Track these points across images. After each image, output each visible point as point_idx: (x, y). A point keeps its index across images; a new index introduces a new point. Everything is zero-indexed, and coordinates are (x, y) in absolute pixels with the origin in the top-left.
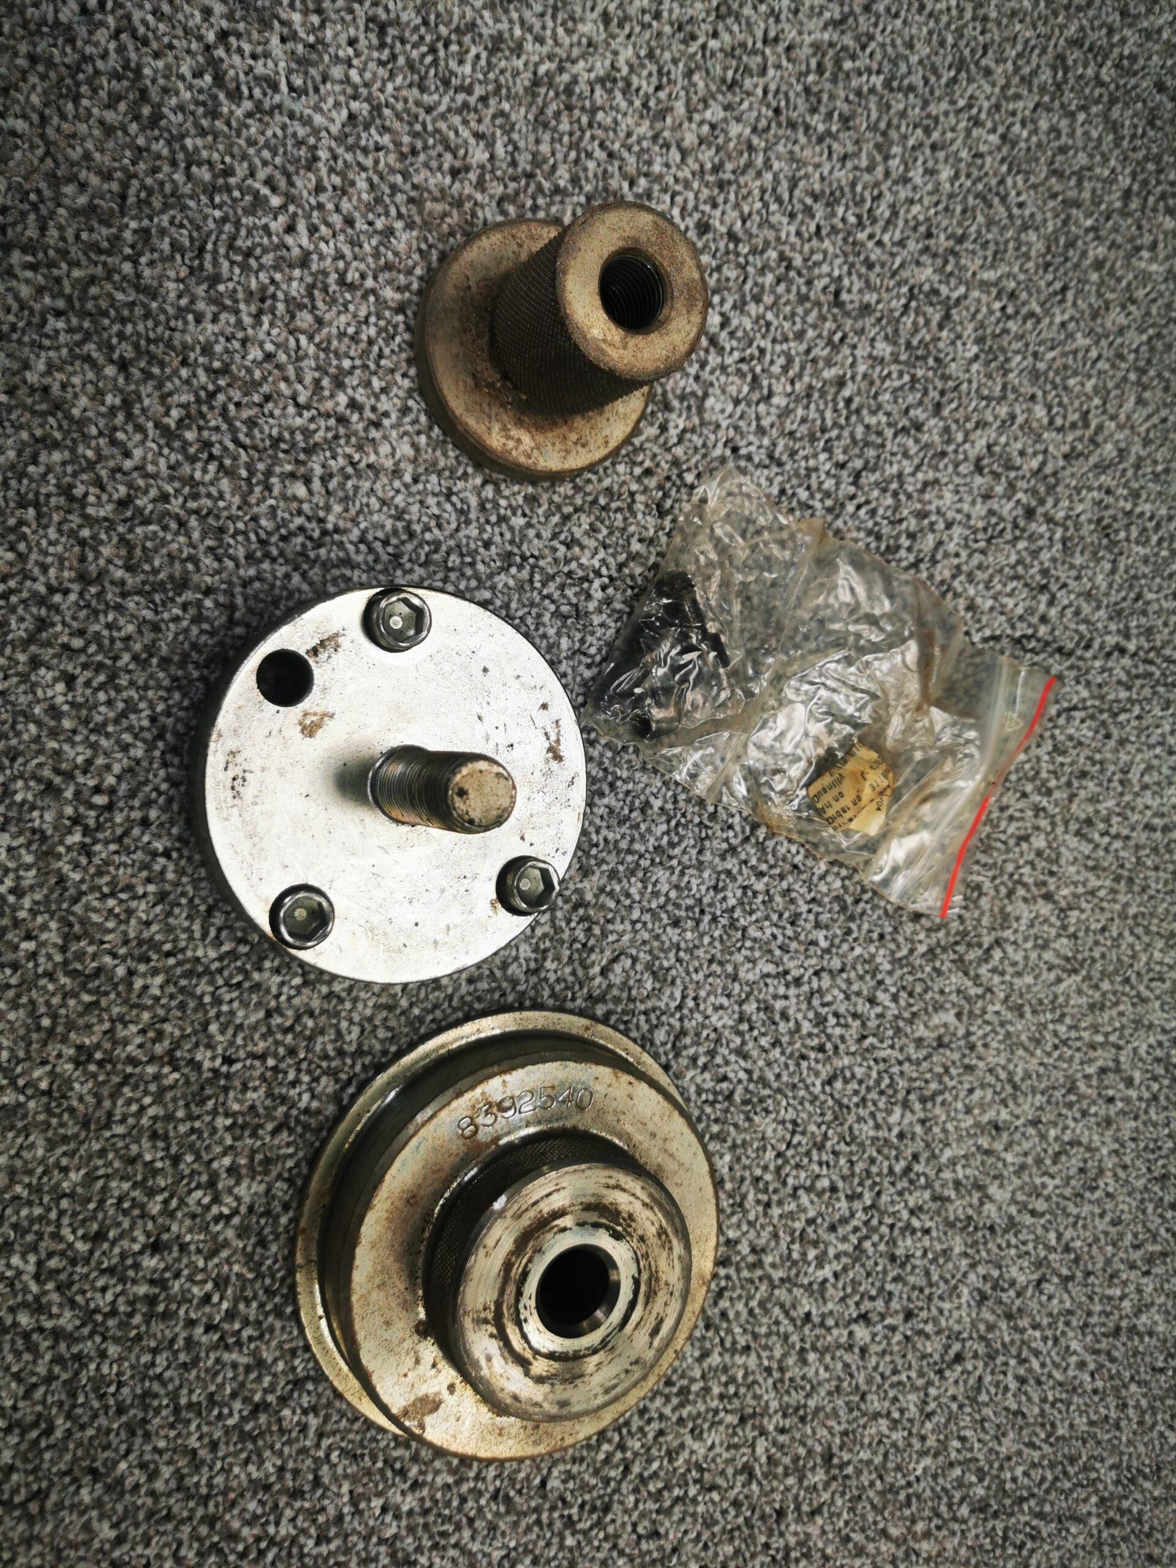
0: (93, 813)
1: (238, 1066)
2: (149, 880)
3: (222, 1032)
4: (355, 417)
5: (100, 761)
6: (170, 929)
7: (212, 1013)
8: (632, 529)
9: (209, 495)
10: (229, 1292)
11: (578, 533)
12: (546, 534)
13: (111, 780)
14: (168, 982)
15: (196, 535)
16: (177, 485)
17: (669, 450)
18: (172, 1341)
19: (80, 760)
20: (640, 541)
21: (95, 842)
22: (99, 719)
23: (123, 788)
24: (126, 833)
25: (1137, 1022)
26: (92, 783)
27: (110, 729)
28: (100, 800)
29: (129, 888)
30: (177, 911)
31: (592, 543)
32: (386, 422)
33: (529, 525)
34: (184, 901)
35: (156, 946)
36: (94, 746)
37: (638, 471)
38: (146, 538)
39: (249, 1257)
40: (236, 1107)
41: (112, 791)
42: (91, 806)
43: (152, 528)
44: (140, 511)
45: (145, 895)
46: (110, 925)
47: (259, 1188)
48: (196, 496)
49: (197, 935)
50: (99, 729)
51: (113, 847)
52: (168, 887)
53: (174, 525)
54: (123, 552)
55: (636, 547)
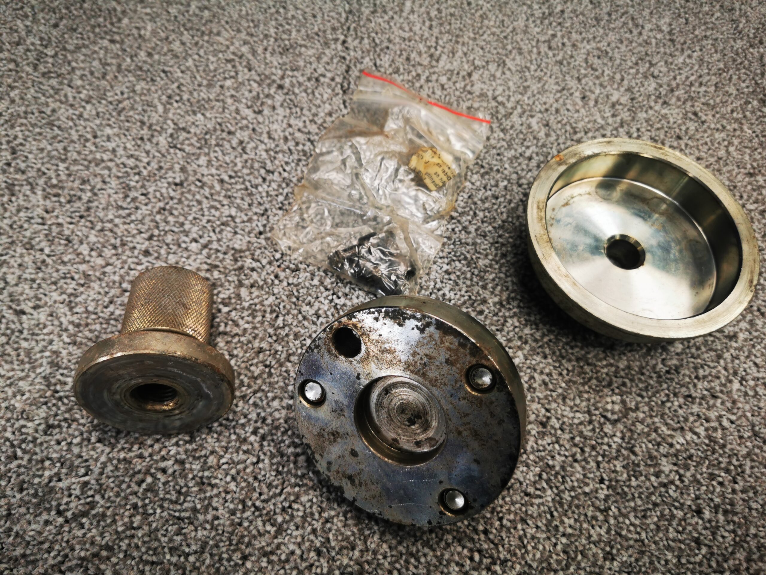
0: (485, 560)
1: (605, 476)
2: (515, 528)
3: (587, 484)
4: (261, 431)
5: (456, 558)
6: (540, 515)
7: (579, 491)
8: (307, 284)
9: (311, 507)
10: (716, 472)
11: (312, 312)
12: (314, 328)
13: (465, 551)
14: (566, 515)
15: (333, 513)
16: (306, 525)
17: (264, 267)
18: (744, 500)
19: (457, 569)
20: (312, 279)
21: (499, 558)
22: (434, 561)
23: (469, 545)
24: (492, 542)
25: (525, 32)
26: (468, 562)
27: (439, 553)
28: (477, 557)
29: (520, 538)
30: (530, 512)
31: (317, 305)
32: (263, 414)
33: (310, 336)
34: (524, 509)
35: (549, 522)
36: (449, 562)
37: (276, 282)
38: (337, 540)
39: (698, 464)
40: (625, 475)
41: (471, 550)
42: (481, 561)
43: (331, 536)
44: (322, 544)
45: (523, 530)
46: (541, 547)
47: (664, 460)
48: (312, 514)
49: (540, 501)
50: (440, 559)
51: (501, 549)
52: (518, 518)
53: (328, 525)
54: (345, 552)
55: (316, 282)
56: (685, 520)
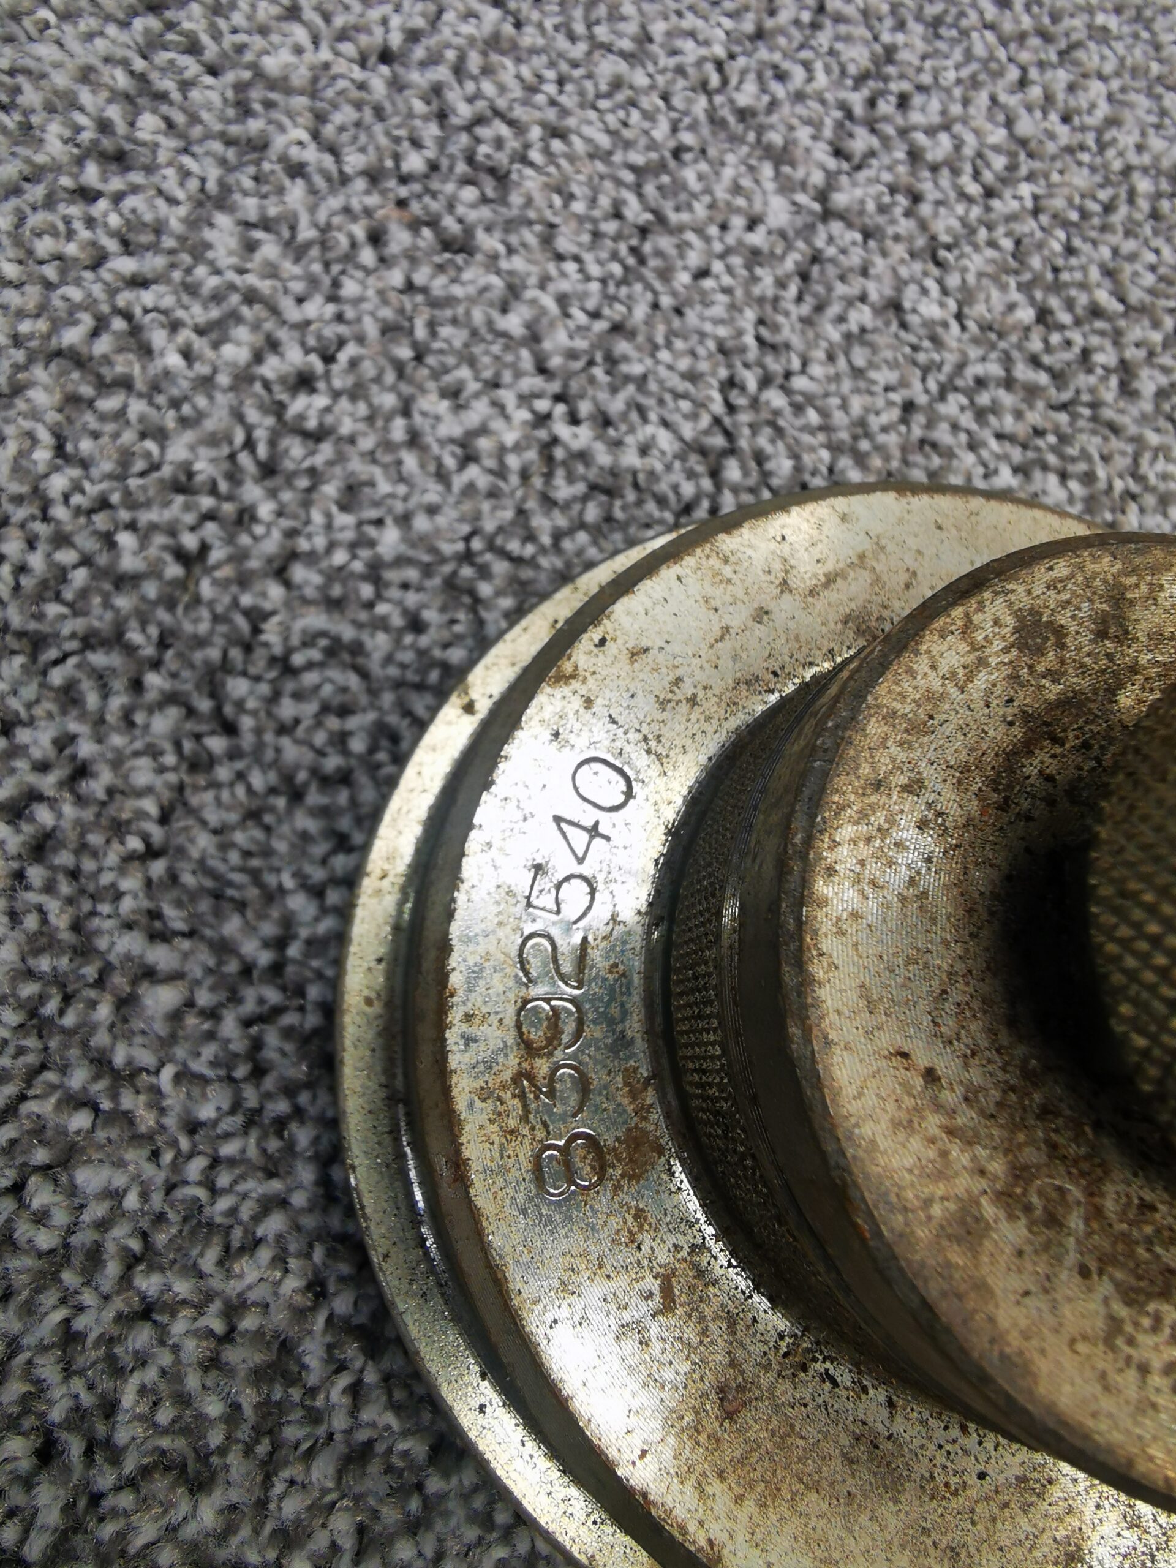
4: (44, 816)
8: (478, 316)
9: (103, 1225)
11: (452, 427)
12: (433, 493)
15: (182, 1288)
16: (49, 1298)
17: (344, 180)
20: (504, 310)
31: (479, 411)
32: (86, 749)
33: (404, 520)
37: (367, 256)
38: (147, 1419)
43: (128, 1399)
44: (78, 1416)
48: (94, 1257)
53: (142, 1336)
55: (514, 323)
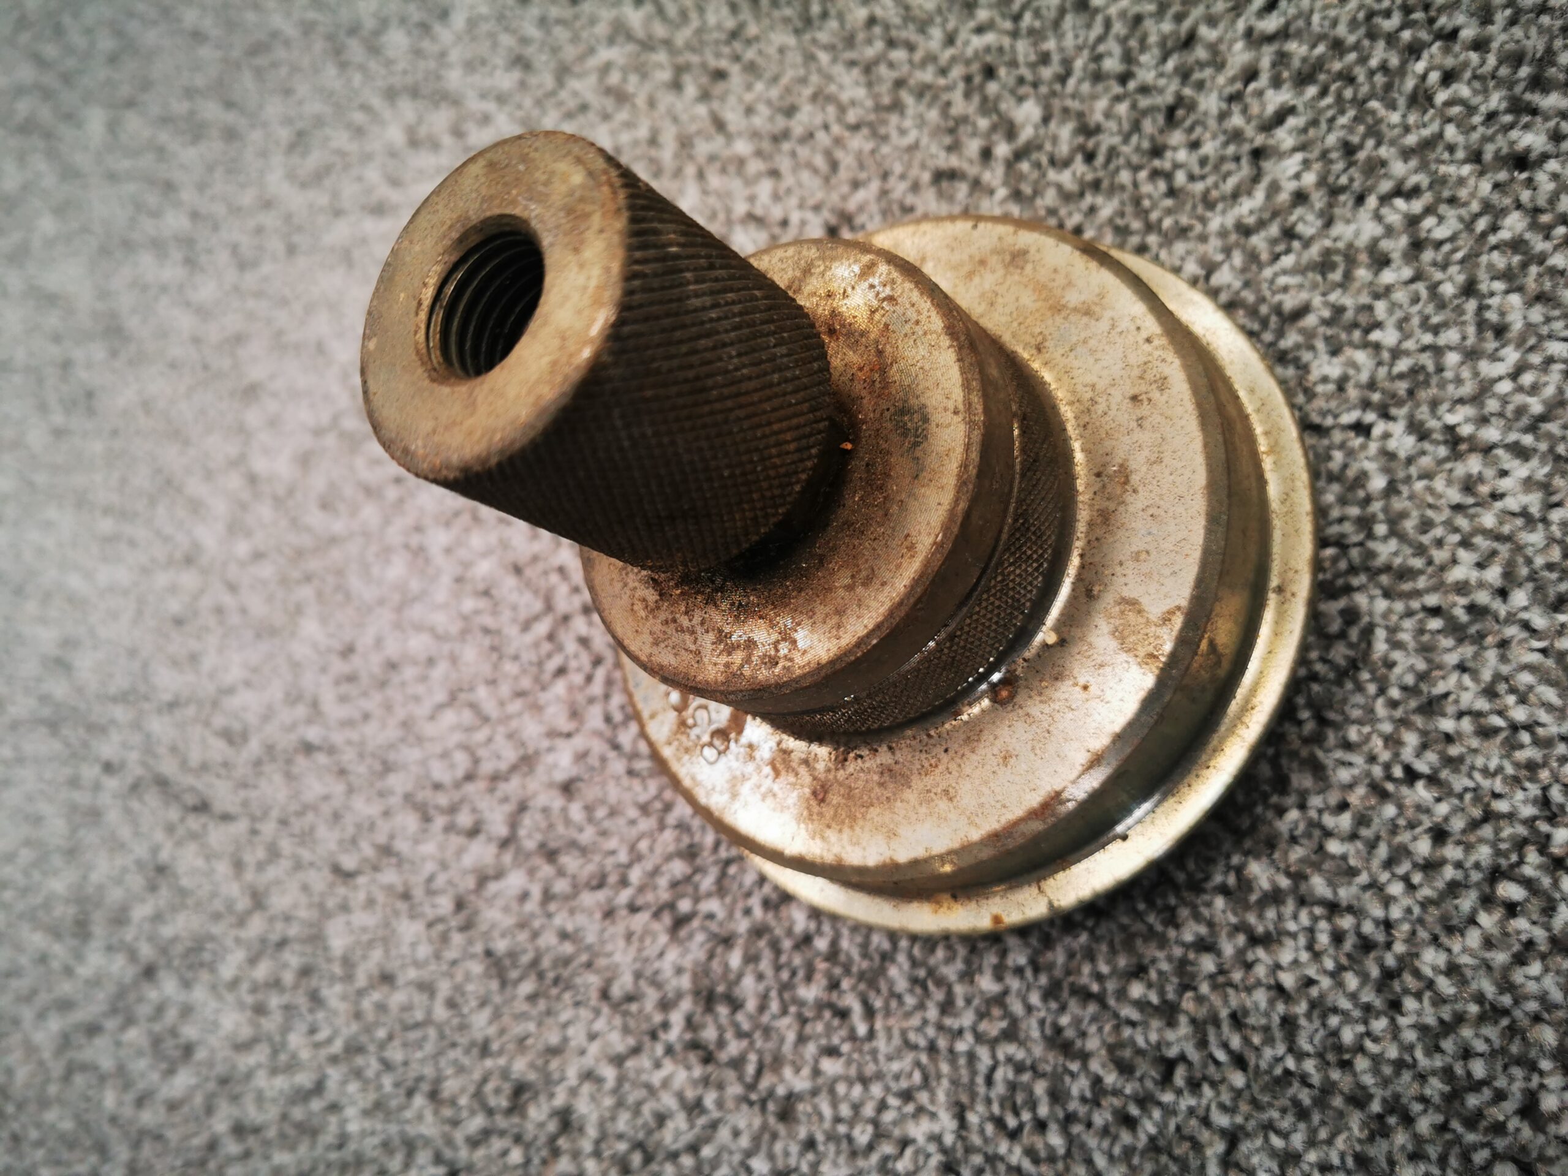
0: (1528, 871)
1: (1348, 418)
2: (1449, 738)
3: (1362, 478)
5: (1500, 958)
6: (1426, 650)
7: (1376, 506)
10: (1410, 84)
13: (1487, 920)
14: (1443, 568)
19: (1535, 968)
21: (1530, 822)
22: (1491, 1032)
23: (1467, 902)
24: (1474, 825)
26: (1521, 923)
27: (1474, 1009)
28: (1510, 891)
29: (1486, 733)
30: (1410, 679)
34: (1395, 693)
35: (1455, 629)
36: (1506, 986)
39: (1375, 132)
40: (1361, 357)
41: (1488, 901)
42: (1528, 883)
45: (1460, 715)
46: (1525, 678)
47: (1343, 231)
49: (1380, 634)
50: (1492, 1013)
51: (1502, 806)
52: (1419, 721)
56: (1537, 211)
